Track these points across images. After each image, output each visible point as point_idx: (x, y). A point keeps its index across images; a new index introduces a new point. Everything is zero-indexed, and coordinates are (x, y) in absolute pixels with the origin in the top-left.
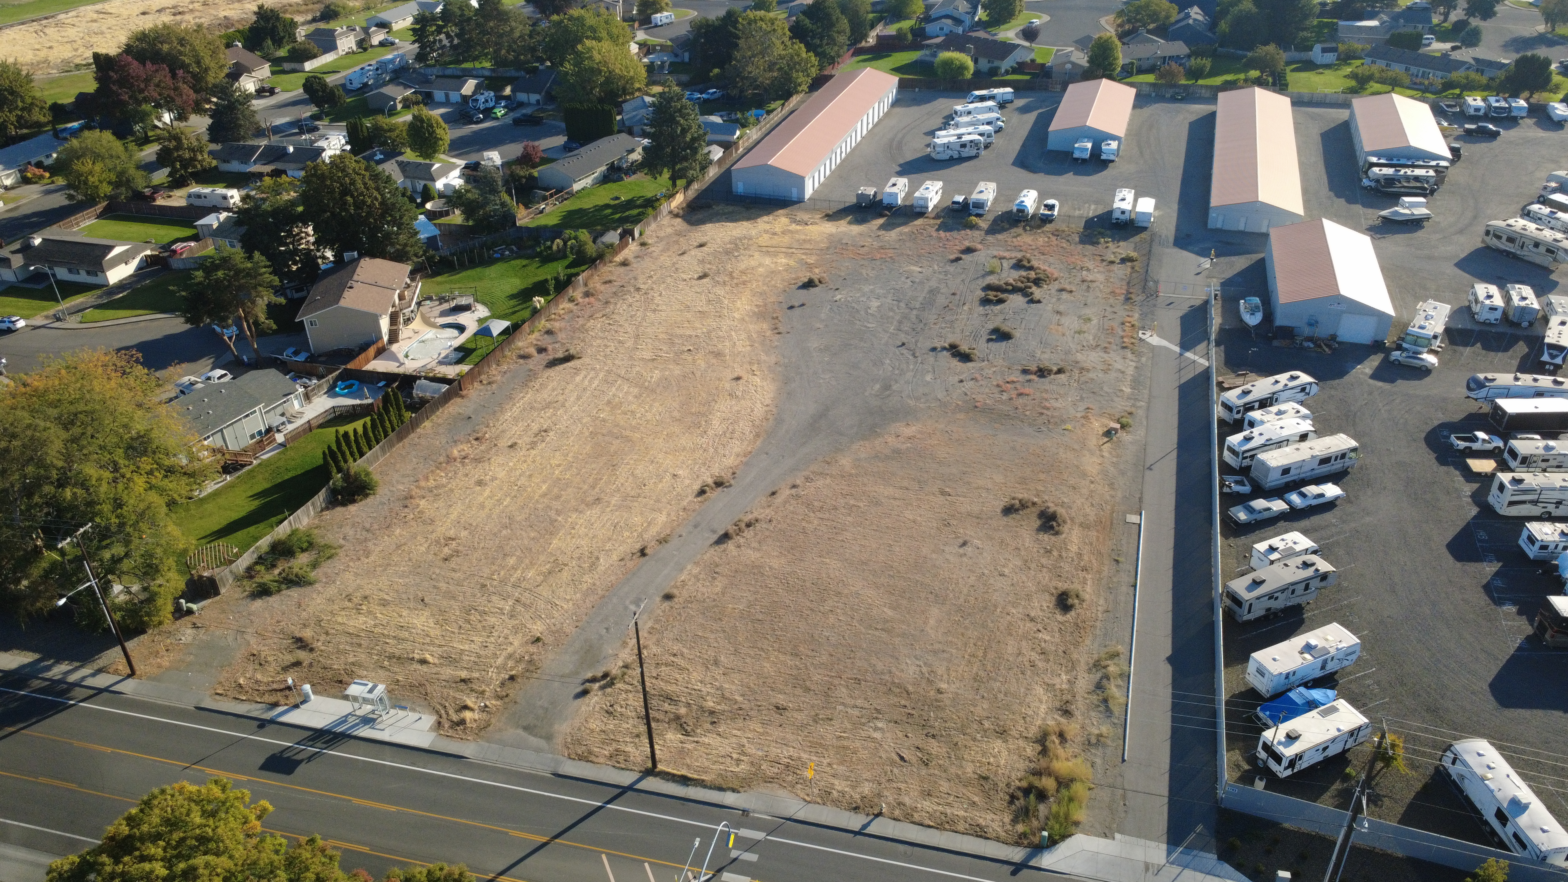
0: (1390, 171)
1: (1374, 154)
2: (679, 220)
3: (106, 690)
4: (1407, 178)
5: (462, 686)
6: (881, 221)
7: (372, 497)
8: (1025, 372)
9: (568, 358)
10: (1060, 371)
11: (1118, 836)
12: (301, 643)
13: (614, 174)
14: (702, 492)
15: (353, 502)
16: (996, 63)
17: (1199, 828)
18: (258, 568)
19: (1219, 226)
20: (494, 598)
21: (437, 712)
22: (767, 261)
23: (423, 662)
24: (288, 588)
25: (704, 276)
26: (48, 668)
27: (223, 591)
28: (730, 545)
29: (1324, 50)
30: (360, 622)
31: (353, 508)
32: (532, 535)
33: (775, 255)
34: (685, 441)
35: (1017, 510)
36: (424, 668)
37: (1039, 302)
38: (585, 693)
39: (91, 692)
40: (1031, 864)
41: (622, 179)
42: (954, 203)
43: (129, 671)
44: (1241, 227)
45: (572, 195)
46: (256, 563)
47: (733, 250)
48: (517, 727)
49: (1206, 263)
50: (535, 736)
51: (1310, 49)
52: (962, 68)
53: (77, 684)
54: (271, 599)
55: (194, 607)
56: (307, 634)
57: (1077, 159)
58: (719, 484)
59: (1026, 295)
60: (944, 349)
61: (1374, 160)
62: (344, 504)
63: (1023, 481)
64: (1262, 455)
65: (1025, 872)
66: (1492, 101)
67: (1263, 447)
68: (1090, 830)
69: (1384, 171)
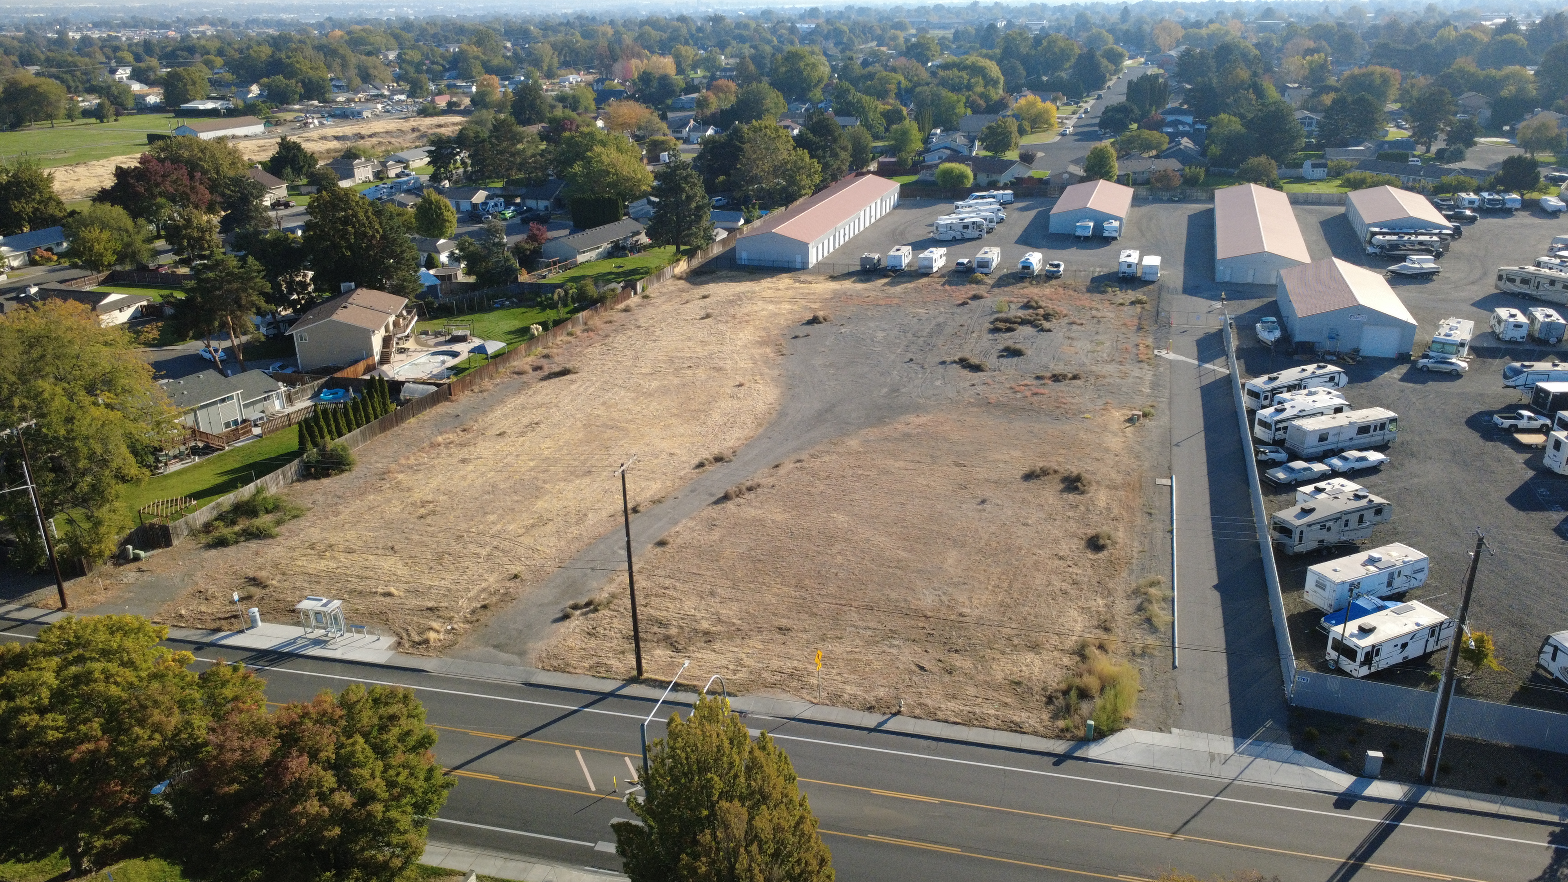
0: (1395, 238)
1: (1375, 225)
2: (682, 282)
3: (31, 621)
4: (1412, 243)
5: (428, 614)
6: (886, 280)
7: (347, 474)
8: (1038, 378)
9: (565, 372)
10: (1075, 377)
11: (1174, 730)
12: (254, 581)
13: (618, 250)
14: (701, 465)
15: (328, 475)
16: (994, 177)
17: (1269, 723)
18: (216, 523)
19: (1227, 279)
20: (470, 546)
21: (398, 634)
22: (771, 307)
23: (389, 594)
24: (247, 540)
25: (708, 316)
27: (175, 542)
28: (730, 505)
29: (1315, 166)
30: (323, 565)
31: (325, 481)
32: (516, 498)
33: (779, 302)
34: (683, 429)
35: (1038, 476)
36: (388, 599)
37: (1049, 331)
38: (566, 617)
39: (14, 623)
40: (1076, 754)
41: (626, 255)
42: (958, 264)
43: (60, 605)
44: (1250, 280)
45: (576, 265)
46: (216, 519)
47: (736, 300)
48: (487, 645)
49: (1218, 305)
50: (507, 652)
51: (1300, 166)
52: (962, 176)
53: (2, 616)
54: (226, 550)
55: (142, 554)
56: (262, 575)
57: (1079, 237)
58: (719, 459)
59: (1036, 326)
60: (955, 362)
61: (1377, 230)
62: (316, 477)
63: (1044, 455)
64: (1297, 423)
65: (1069, 763)
66: (1485, 195)
67: (1297, 417)
68: (1142, 726)
69: (1388, 237)
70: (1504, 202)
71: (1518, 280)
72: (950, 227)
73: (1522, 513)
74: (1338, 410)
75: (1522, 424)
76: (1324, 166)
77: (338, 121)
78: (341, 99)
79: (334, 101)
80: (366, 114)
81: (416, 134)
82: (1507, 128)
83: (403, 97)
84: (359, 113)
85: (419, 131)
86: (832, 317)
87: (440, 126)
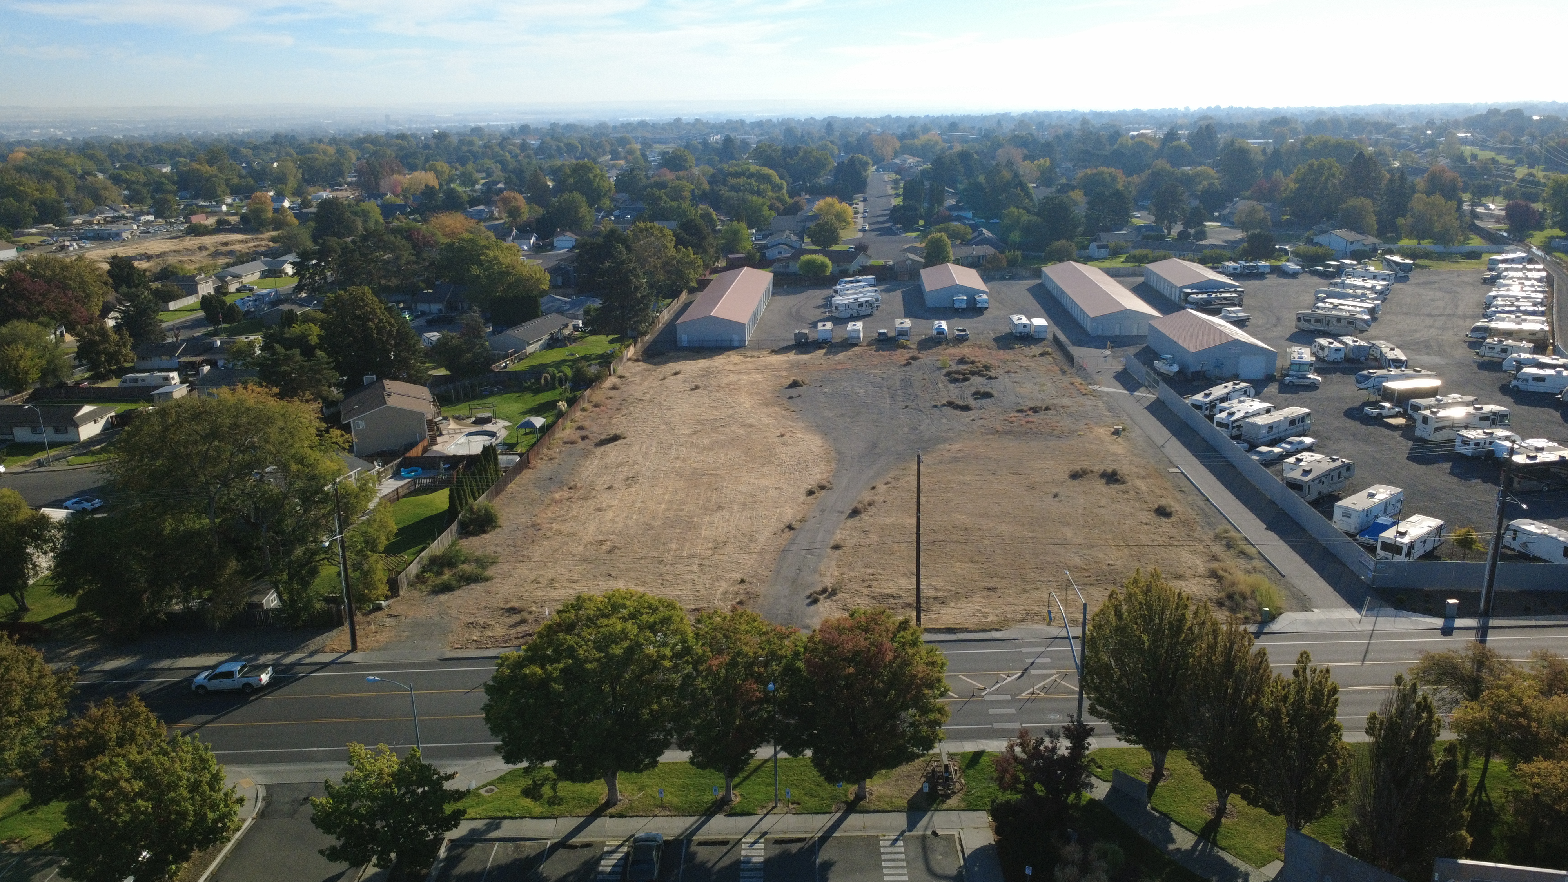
0: (1205, 296)
1: (1185, 288)
2: (641, 363)
3: (333, 662)
4: (1219, 299)
6: (824, 351)
8: (1019, 411)
9: (615, 438)
10: (1047, 409)
11: (1316, 610)
12: (513, 610)
13: (555, 342)
14: (811, 493)
15: (484, 532)
16: (845, 266)
17: (1368, 598)
18: (427, 575)
19: (1099, 333)
20: (678, 566)
22: (745, 377)
24: (468, 584)
25: (697, 387)
26: (255, 659)
27: (401, 593)
28: (865, 516)
29: (1099, 247)
31: (486, 536)
32: (678, 530)
33: (749, 373)
34: (765, 470)
35: (1081, 476)
37: (996, 378)
38: (815, 601)
39: (316, 666)
40: (1265, 630)
41: (565, 346)
42: (880, 334)
43: (348, 648)
44: (1117, 333)
45: (527, 356)
46: (423, 572)
47: (707, 374)
49: (1107, 352)
51: (1087, 247)
52: (823, 266)
53: (298, 663)
54: (457, 593)
56: (515, 604)
57: (957, 309)
58: (822, 488)
59: (983, 376)
60: (944, 405)
61: (1189, 291)
62: (475, 534)
63: (1072, 462)
64: (1248, 420)
65: (1263, 637)
66: (1243, 263)
67: (1245, 417)
68: (1292, 610)
69: (1200, 296)
70: (1257, 268)
71: (1313, 320)
72: (848, 306)
73: (1424, 467)
74: (1268, 411)
75: (1384, 412)
76: (1105, 247)
77: (96, 243)
78: (78, 221)
79: (70, 224)
80: (125, 235)
81: (205, 253)
82: (1216, 214)
83: (151, 218)
84: (117, 235)
85: (206, 249)
86: (806, 382)
87: (226, 244)
